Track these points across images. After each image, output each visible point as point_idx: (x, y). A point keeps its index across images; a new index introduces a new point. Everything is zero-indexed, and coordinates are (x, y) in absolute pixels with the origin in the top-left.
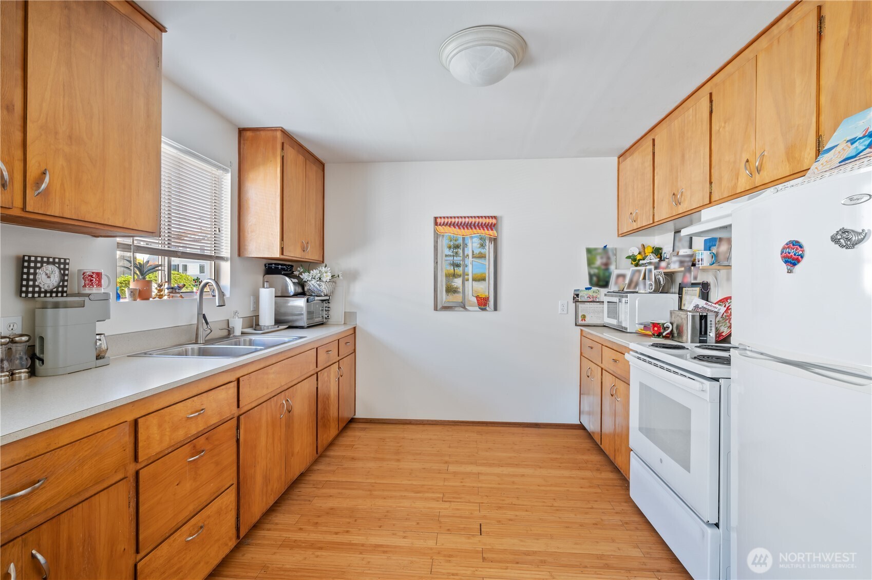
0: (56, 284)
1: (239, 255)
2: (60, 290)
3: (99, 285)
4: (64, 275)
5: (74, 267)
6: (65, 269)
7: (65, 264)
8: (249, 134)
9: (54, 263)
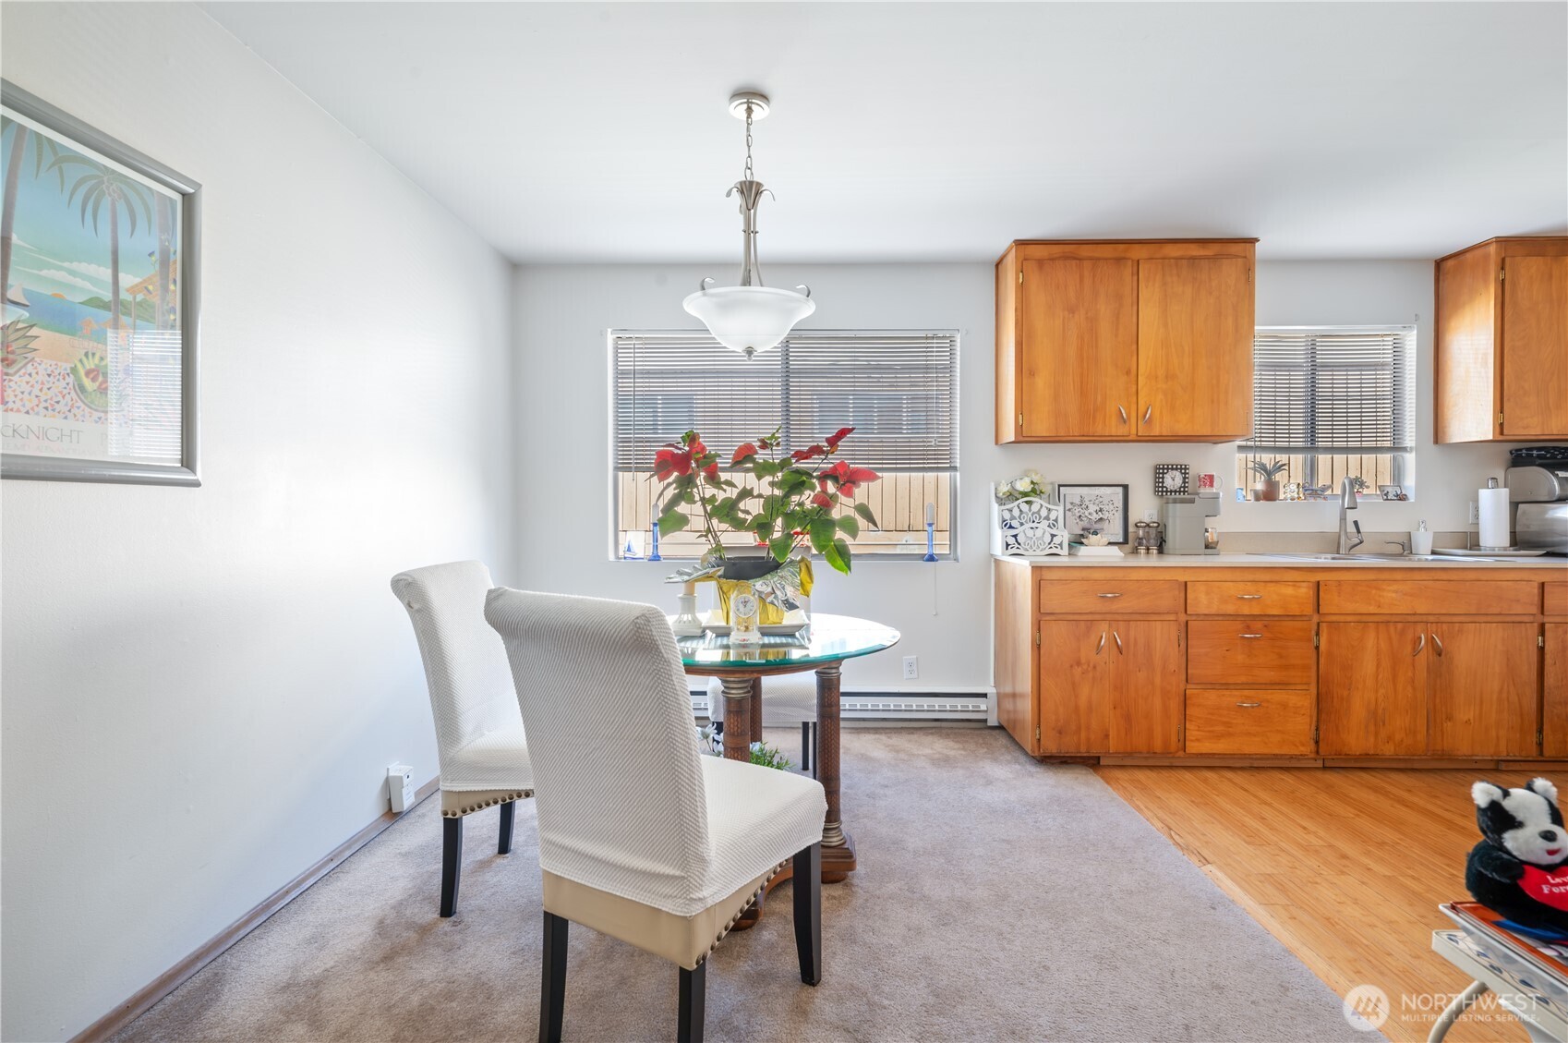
0: (1179, 485)
1: (1436, 441)
2: (1183, 489)
3: (1212, 485)
4: (1185, 478)
5: (1192, 472)
6: (1185, 473)
7: (1185, 469)
8: (1450, 263)
9: (1177, 469)
